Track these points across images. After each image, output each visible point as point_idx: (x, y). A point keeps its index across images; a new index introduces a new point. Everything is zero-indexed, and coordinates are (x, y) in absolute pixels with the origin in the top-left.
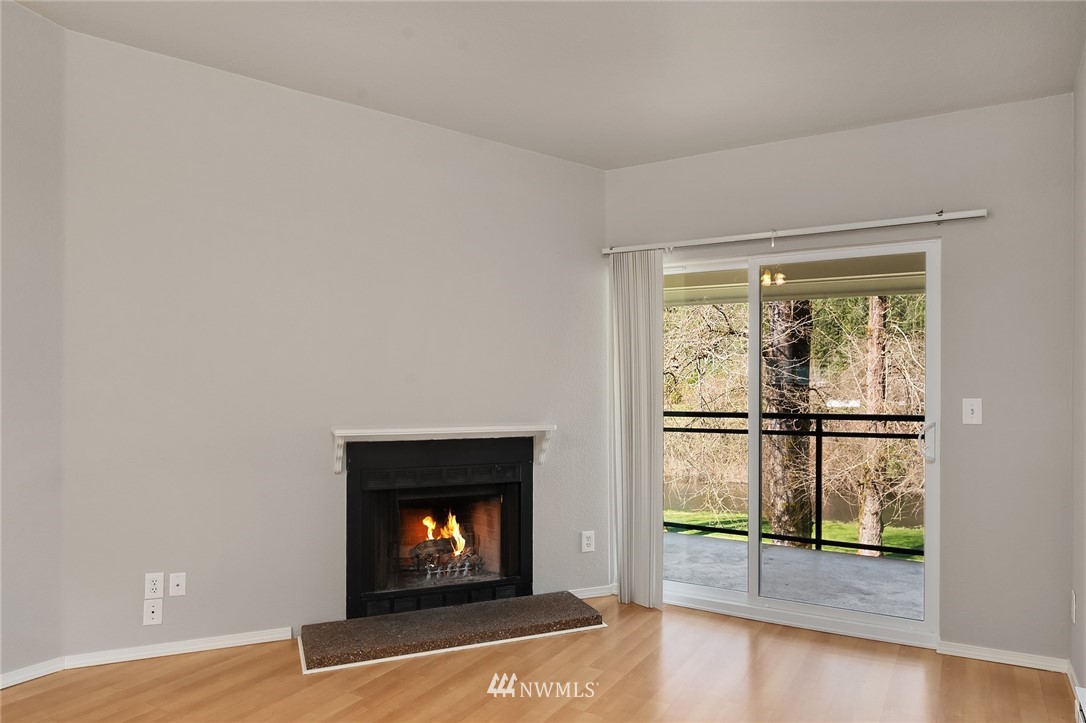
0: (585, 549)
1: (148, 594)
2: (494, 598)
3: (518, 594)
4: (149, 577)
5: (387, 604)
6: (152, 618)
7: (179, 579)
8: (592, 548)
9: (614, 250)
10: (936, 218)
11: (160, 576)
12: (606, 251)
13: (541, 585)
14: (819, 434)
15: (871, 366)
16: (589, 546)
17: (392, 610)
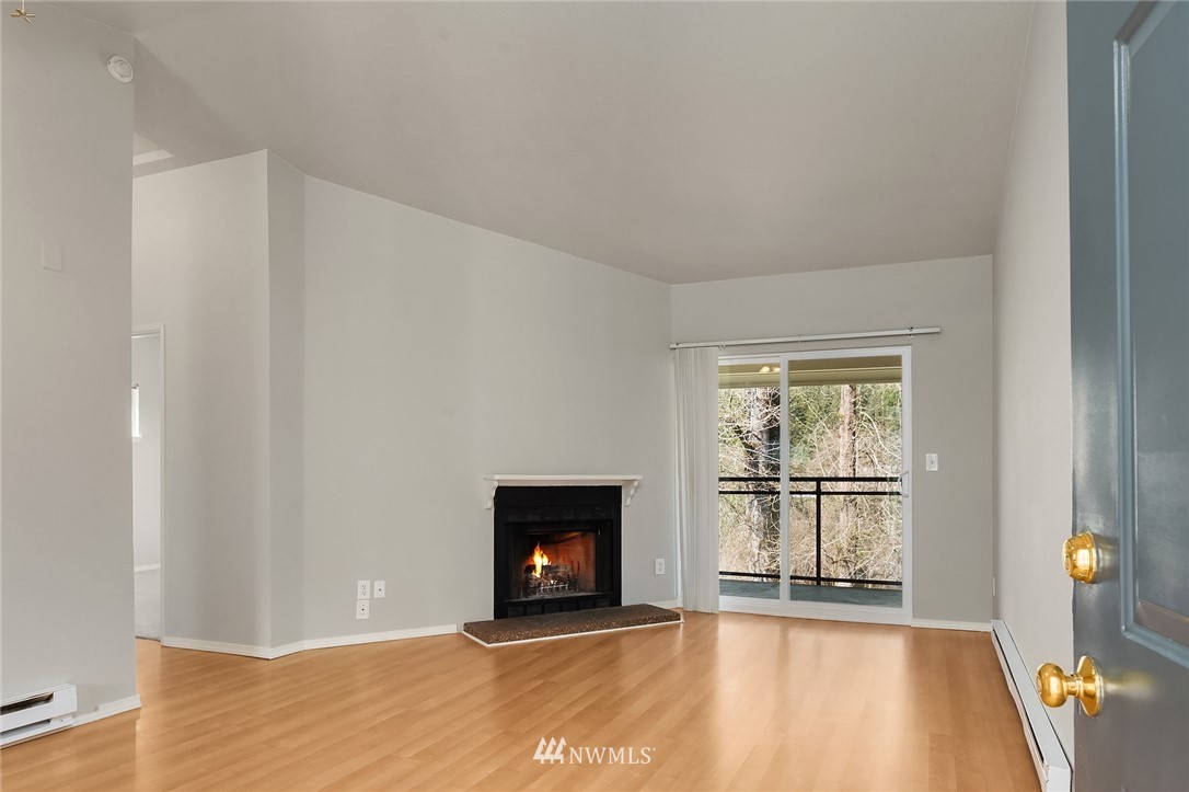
0: (658, 572)
1: (360, 596)
2: (595, 607)
3: (611, 605)
4: (360, 583)
5: (521, 609)
6: (362, 614)
7: (380, 584)
8: (663, 572)
9: (680, 346)
10: (908, 332)
11: (368, 583)
12: (675, 346)
13: (628, 599)
14: (819, 493)
15: (843, 451)
16: (660, 570)
17: (525, 614)
